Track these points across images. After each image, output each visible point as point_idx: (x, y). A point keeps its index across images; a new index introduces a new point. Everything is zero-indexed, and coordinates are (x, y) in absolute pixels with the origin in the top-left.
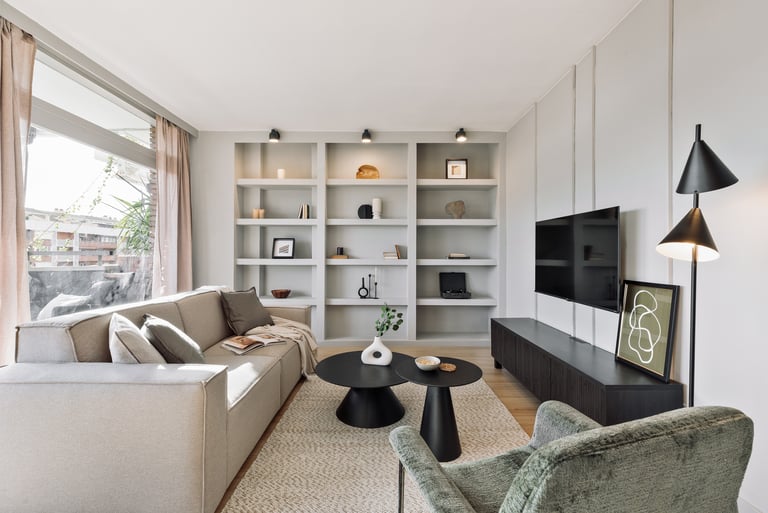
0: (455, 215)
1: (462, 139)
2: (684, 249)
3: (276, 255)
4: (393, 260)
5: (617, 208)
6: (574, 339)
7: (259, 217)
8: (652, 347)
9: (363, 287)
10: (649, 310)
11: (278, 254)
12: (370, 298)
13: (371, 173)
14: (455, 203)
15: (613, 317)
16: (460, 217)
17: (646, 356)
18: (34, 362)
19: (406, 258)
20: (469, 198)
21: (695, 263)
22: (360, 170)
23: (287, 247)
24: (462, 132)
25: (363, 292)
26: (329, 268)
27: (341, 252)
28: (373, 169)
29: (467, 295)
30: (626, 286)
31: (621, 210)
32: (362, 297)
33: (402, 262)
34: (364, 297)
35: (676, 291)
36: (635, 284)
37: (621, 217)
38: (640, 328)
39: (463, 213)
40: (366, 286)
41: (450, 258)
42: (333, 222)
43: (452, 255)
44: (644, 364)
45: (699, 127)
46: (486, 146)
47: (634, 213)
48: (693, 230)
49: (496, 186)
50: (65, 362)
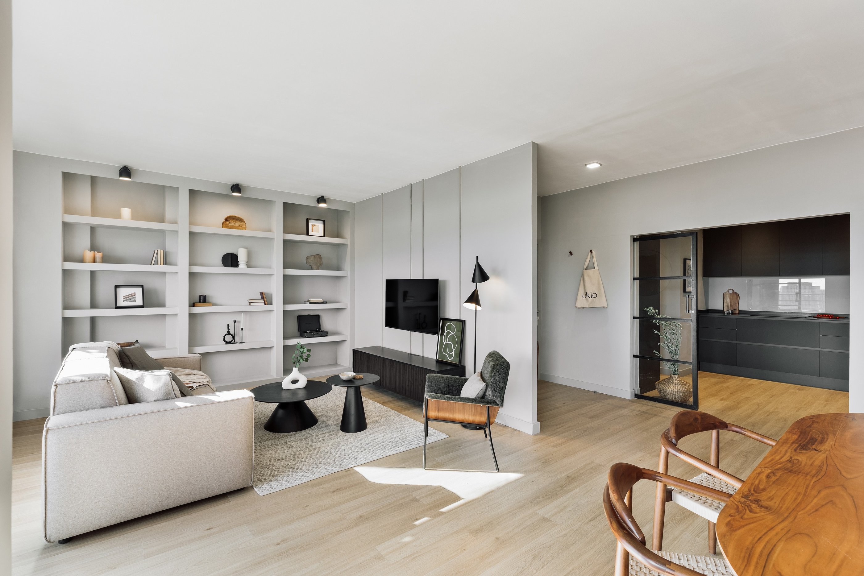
0: (314, 266)
1: (322, 205)
2: (472, 306)
3: (119, 304)
4: (259, 305)
5: (438, 279)
6: (411, 354)
7: (94, 261)
8: (453, 351)
9: (229, 333)
10: (452, 332)
11: (121, 303)
12: (235, 343)
13: (237, 224)
14: (315, 256)
15: (435, 337)
16: (318, 269)
17: (450, 356)
18: (65, 413)
19: (271, 304)
20: (324, 252)
21: (476, 311)
22: (226, 220)
23: (134, 294)
24: (322, 199)
25: (228, 338)
26: (192, 316)
27: (203, 299)
28: (240, 220)
29: (325, 334)
30: (441, 321)
31: (439, 280)
32: (227, 343)
33: (268, 307)
34: (230, 343)
35: (463, 322)
36: (445, 320)
37: (439, 282)
38: (448, 342)
39: (321, 264)
40: (232, 332)
41: (311, 303)
42: (197, 269)
43: (312, 300)
44: (449, 360)
45: (477, 257)
46: (337, 211)
47: (444, 282)
48: (474, 298)
49: (347, 244)
50: (107, 407)
